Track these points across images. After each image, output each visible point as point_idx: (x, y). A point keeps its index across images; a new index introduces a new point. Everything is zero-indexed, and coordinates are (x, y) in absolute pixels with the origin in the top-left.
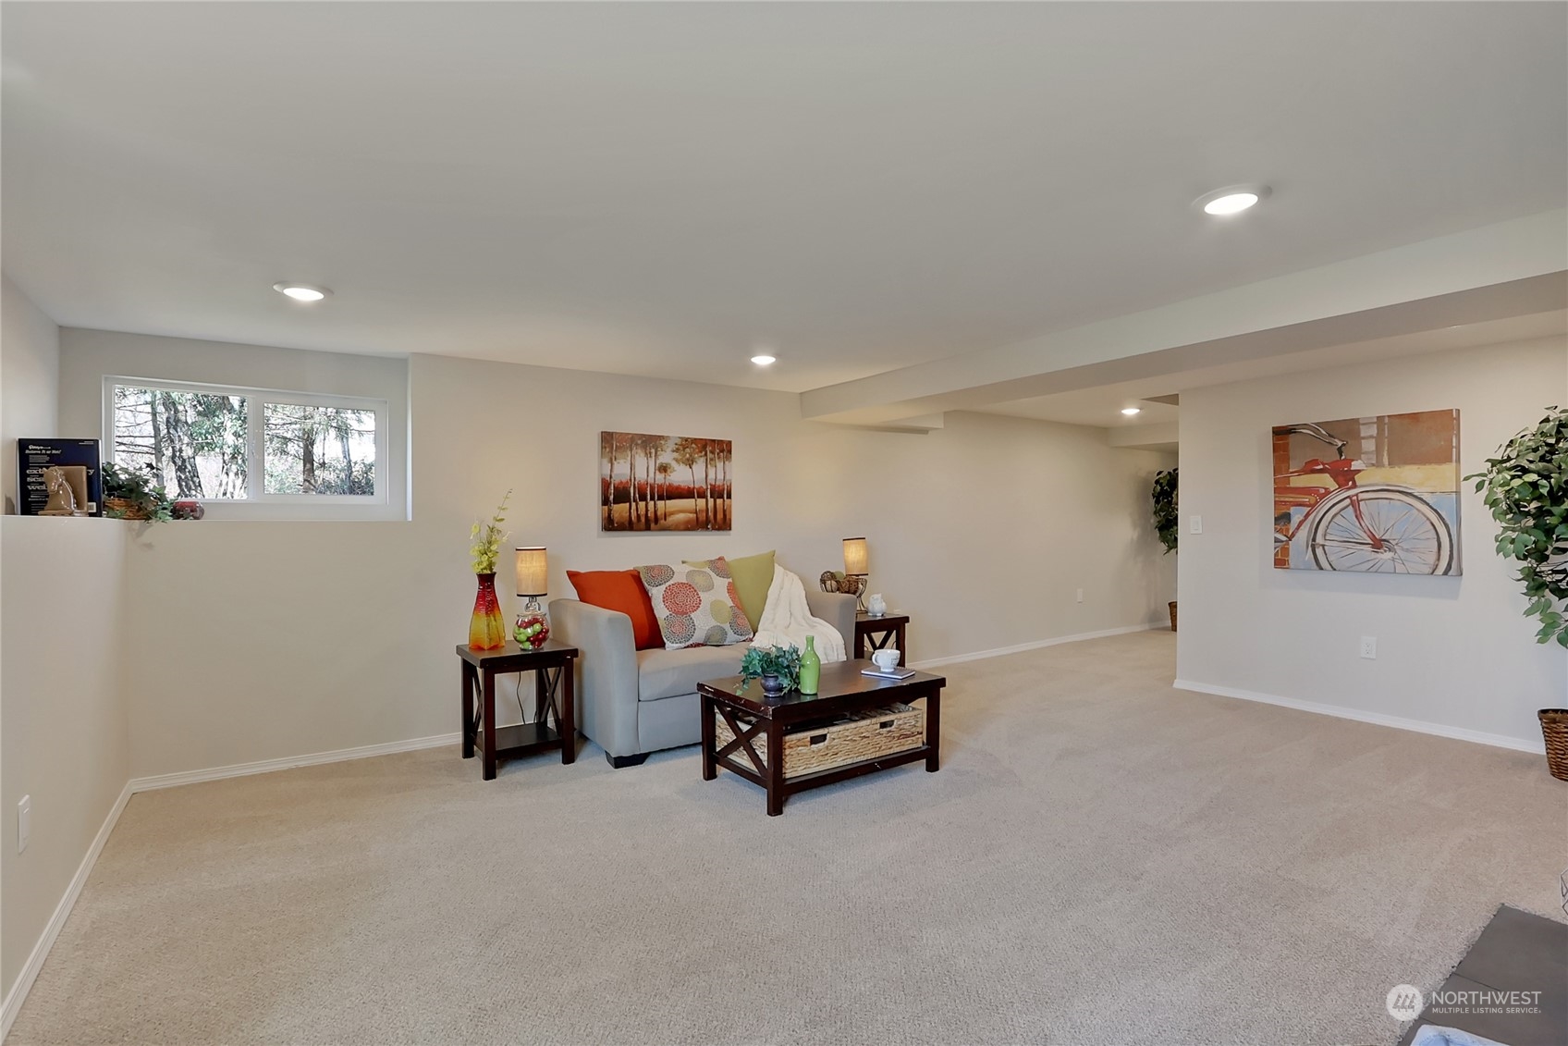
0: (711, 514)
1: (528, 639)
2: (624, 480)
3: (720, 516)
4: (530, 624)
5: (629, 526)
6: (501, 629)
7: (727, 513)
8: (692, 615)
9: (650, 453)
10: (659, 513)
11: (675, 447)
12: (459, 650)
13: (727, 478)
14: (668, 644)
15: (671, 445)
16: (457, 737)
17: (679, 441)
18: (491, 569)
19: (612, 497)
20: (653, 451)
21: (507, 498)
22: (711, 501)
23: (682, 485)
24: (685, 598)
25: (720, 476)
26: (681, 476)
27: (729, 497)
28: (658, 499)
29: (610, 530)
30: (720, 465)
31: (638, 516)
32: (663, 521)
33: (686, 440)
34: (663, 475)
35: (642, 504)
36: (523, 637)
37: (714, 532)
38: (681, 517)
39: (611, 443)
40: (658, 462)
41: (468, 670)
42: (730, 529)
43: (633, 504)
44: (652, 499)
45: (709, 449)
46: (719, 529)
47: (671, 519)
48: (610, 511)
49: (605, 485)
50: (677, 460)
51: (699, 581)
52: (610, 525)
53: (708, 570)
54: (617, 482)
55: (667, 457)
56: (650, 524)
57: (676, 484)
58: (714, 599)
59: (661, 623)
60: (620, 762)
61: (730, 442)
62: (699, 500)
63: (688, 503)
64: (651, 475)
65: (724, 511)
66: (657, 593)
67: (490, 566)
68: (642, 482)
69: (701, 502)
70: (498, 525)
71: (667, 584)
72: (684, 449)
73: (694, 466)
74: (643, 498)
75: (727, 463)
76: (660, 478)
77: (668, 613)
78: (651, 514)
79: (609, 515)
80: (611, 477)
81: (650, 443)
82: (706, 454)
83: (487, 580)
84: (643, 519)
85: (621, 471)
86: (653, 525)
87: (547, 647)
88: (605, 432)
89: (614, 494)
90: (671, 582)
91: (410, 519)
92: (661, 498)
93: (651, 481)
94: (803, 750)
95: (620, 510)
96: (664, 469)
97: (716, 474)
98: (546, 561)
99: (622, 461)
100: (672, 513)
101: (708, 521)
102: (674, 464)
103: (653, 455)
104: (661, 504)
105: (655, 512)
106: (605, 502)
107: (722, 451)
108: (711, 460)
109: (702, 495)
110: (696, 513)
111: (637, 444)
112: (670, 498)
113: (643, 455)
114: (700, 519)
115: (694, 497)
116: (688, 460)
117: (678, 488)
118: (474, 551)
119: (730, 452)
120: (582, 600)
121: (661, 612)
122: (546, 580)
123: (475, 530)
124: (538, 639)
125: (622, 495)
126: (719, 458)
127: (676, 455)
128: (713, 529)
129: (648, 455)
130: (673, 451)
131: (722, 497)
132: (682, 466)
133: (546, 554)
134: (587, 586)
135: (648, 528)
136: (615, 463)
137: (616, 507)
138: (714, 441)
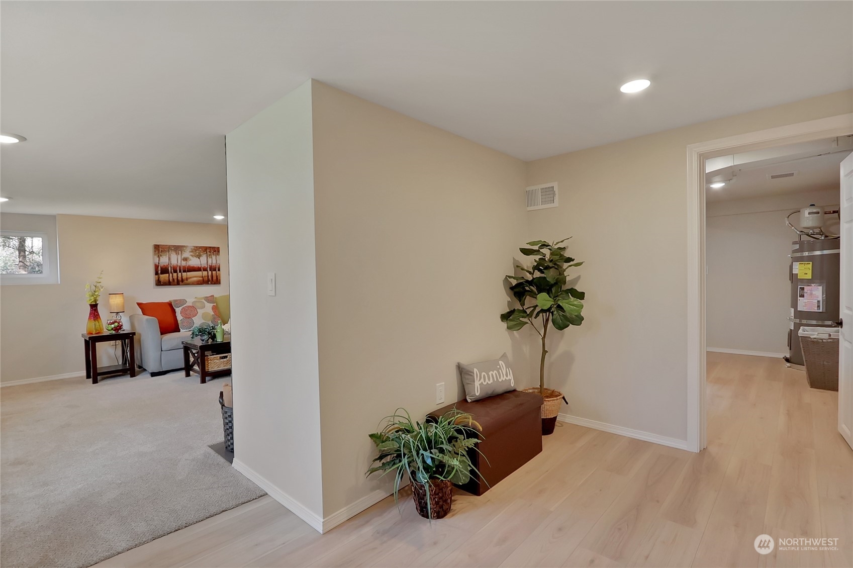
0: (210, 278)
1: (112, 329)
2: (165, 265)
3: (215, 278)
4: (113, 323)
5: (169, 283)
6: (101, 326)
7: (218, 277)
8: (193, 318)
9: (179, 253)
10: (184, 278)
11: (190, 250)
12: (83, 335)
13: (218, 262)
14: (181, 330)
15: (189, 250)
16: (84, 373)
17: (193, 248)
18: (96, 302)
19: (160, 272)
20: (180, 252)
21: (101, 274)
22: (210, 273)
23: (195, 266)
24: (191, 311)
25: (214, 262)
26: (194, 262)
27: (219, 270)
28: (183, 272)
29: (159, 285)
30: (214, 257)
31: (173, 279)
32: (186, 281)
33: (197, 247)
34: (185, 262)
35: (175, 274)
36: (110, 328)
37: (212, 285)
38: (195, 279)
39: (159, 249)
40: (182, 257)
41: (87, 342)
42: (220, 284)
43: (171, 275)
44: (180, 272)
45: (208, 251)
46: (214, 284)
47: (189, 280)
48: (159, 278)
49: (156, 267)
50: (192, 256)
51: (198, 305)
52: (159, 283)
53: (203, 300)
54: (162, 265)
55: (187, 254)
56: (179, 282)
57: (192, 266)
58: (204, 312)
59: (179, 322)
60: (153, 374)
61: (219, 248)
62: (204, 272)
63: (199, 273)
64: (179, 262)
65: (217, 276)
66: (178, 310)
67: (95, 301)
68: (175, 265)
69: (205, 273)
70: (98, 285)
71: (183, 306)
72: (196, 251)
73: (201, 258)
74: (175, 271)
75: (217, 256)
76: (184, 263)
77: (182, 318)
78: (180, 278)
79: (159, 279)
80: (159, 263)
81: (178, 249)
82: (207, 253)
83: (94, 307)
84: (176, 281)
85: (164, 261)
86: (181, 283)
87: (121, 332)
88: (157, 245)
89: (160, 270)
90: (185, 306)
91: (59, 283)
92: (184, 271)
93: (179, 264)
94: (218, 361)
95: (164, 277)
96: (185, 259)
97: (213, 261)
98: (124, 298)
99: (164, 257)
100: (191, 278)
101: (208, 280)
102: (191, 257)
103: (180, 254)
104: (184, 274)
105: (182, 277)
106: (157, 273)
107: (215, 251)
108: (209, 255)
109: (205, 270)
110: (202, 277)
111: (171, 249)
112: (188, 271)
113: (175, 254)
114: (204, 280)
115: (201, 271)
116: (197, 255)
117: (193, 267)
118: (87, 296)
119: (219, 252)
120: (144, 314)
121: (179, 317)
122: (124, 306)
123: (87, 287)
124: (116, 329)
125: (165, 271)
126: (213, 254)
127: (191, 253)
128: (211, 284)
129: (177, 254)
130: (190, 252)
131: (215, 270)
132: (195, 258)
133: (123, 296)
134: (145, 308)
135: (178, 284)
136: (161, 257)
137: (161, 276)
138: (210, 247)
